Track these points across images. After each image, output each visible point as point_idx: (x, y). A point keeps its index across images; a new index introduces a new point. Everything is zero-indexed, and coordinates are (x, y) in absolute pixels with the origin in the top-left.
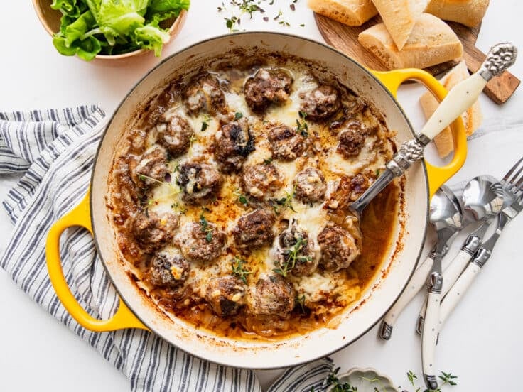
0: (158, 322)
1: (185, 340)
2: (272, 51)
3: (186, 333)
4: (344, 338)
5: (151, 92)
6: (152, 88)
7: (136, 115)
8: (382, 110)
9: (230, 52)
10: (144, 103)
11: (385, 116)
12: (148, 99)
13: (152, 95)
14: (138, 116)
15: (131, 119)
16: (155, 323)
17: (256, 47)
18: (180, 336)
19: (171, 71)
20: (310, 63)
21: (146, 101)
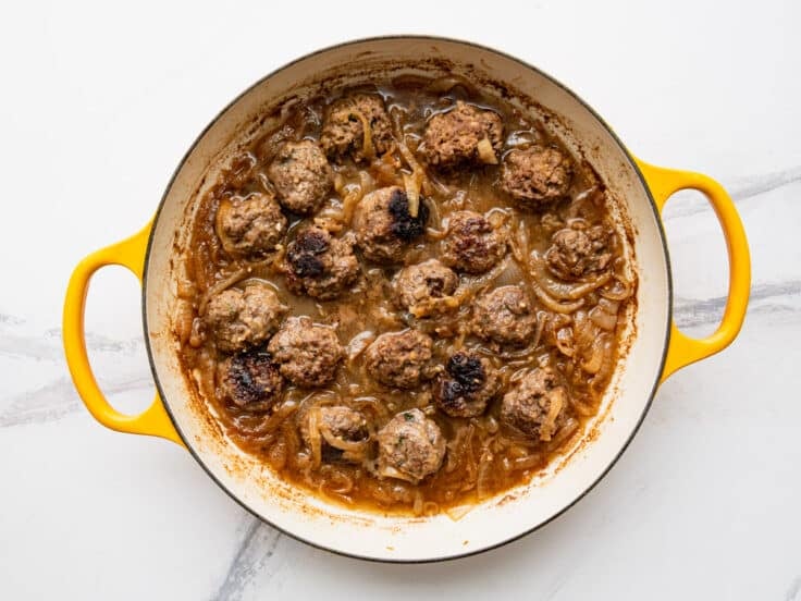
0: (204, 438)
1: (235, 475)
2: (494, 78)
3: (239, 464)
4: (466, 543)
5: (289, 90)
6: (291, 84)
7: (256, 119)
8: (634, 221)
9: (429, 61)
10: (272, 104)
11: (637, 232)
12: (281, 98)
13: (289, 95)
14: (258, 121)
15: (247, 123)
16: (199, 439)
17: (471, 66)
18: (231, 468)
19: (329, 67)
20: (549, 115)
21: (276, 101)
